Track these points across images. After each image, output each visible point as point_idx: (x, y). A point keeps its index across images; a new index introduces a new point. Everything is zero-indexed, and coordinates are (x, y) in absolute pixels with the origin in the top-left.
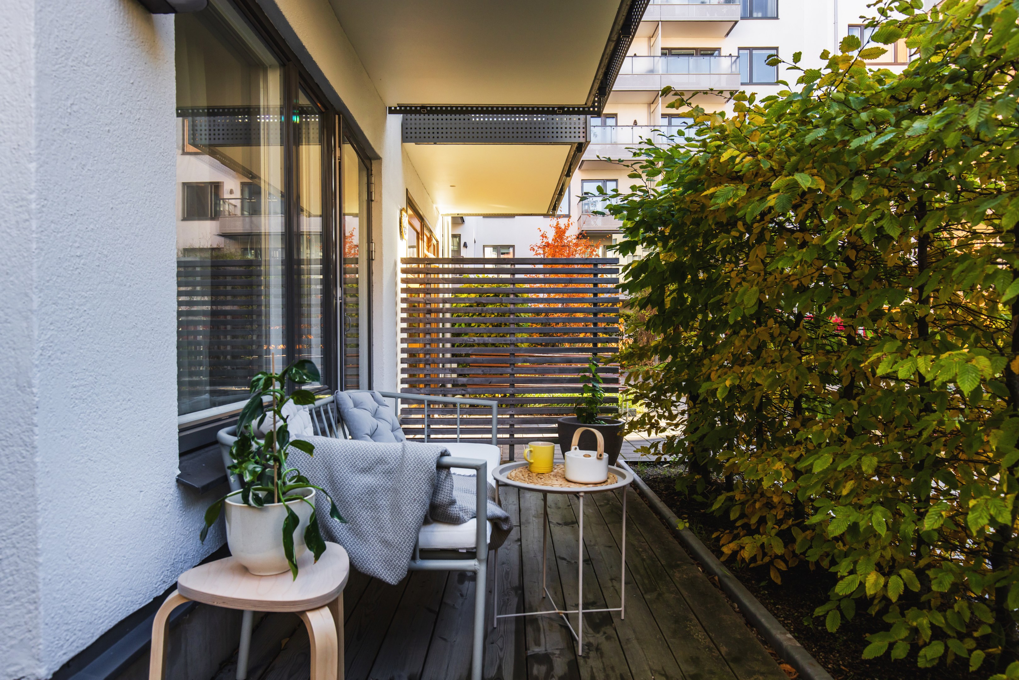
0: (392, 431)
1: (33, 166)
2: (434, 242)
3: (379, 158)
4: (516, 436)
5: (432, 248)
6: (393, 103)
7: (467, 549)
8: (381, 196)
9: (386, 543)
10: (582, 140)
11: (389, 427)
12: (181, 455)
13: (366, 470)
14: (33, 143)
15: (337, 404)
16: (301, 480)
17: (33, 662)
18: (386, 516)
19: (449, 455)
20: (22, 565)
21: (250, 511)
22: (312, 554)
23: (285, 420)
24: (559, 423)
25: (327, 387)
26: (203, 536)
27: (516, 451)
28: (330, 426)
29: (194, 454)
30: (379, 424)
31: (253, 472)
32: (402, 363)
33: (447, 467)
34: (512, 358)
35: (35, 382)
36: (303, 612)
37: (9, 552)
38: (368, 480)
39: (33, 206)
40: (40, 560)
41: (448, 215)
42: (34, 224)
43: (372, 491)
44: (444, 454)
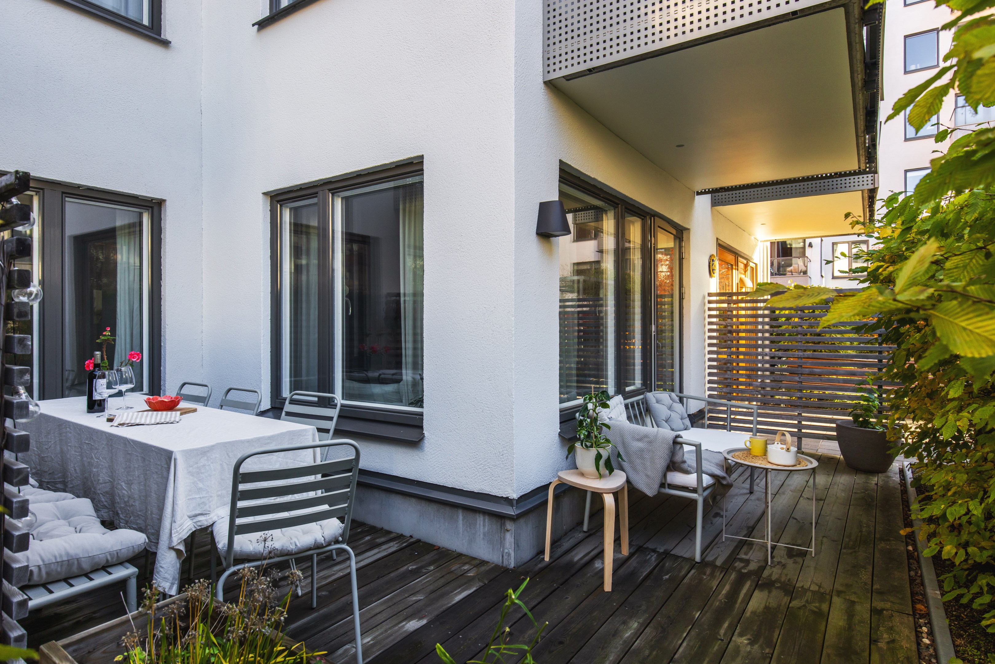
0: (681, 419)
1: (513, 318)
2: (751, 264)
3: (688, 229)
4: (803, 431)
5: (749, 272)
6: (699, 188)
7: (693, 488)
8: (689, 254)
9: (647, 476)
10: (871, 187)
11: (679, 417)
12: (560, 423)
13: (640, 440)
14: (513, 310)
15: (646, 400)
16: (608, 441)
17: (512, 492)
18: (648, 464)
19: (682, 437)
20: (509, 457)
21: (583, 449)
22: (607, 472)
23: (597, 414)
24: (837, 425)
25: (644, 387)
26: (567, 458)
27: (803, 442)
28: (641, 413)
29: (566, 423)
30: (672, 414)
31: (584, 435)
32: (708, 368)
33: (681, 444)
34: (800, 369)
35: (513, 394)
36: (602, 493)
37: (505, 452)
38: (640, 445)
39: (513, 332)
40: (514, 456)
41: (767, 241)
42: (513, 338)
43: (641, 450)
44: (678, 436)
